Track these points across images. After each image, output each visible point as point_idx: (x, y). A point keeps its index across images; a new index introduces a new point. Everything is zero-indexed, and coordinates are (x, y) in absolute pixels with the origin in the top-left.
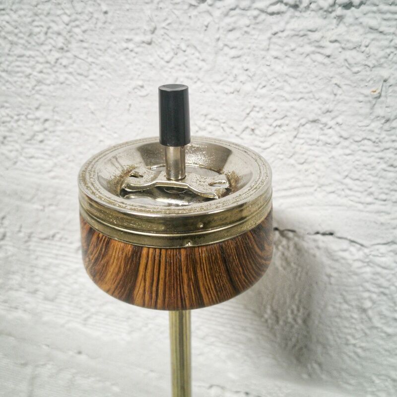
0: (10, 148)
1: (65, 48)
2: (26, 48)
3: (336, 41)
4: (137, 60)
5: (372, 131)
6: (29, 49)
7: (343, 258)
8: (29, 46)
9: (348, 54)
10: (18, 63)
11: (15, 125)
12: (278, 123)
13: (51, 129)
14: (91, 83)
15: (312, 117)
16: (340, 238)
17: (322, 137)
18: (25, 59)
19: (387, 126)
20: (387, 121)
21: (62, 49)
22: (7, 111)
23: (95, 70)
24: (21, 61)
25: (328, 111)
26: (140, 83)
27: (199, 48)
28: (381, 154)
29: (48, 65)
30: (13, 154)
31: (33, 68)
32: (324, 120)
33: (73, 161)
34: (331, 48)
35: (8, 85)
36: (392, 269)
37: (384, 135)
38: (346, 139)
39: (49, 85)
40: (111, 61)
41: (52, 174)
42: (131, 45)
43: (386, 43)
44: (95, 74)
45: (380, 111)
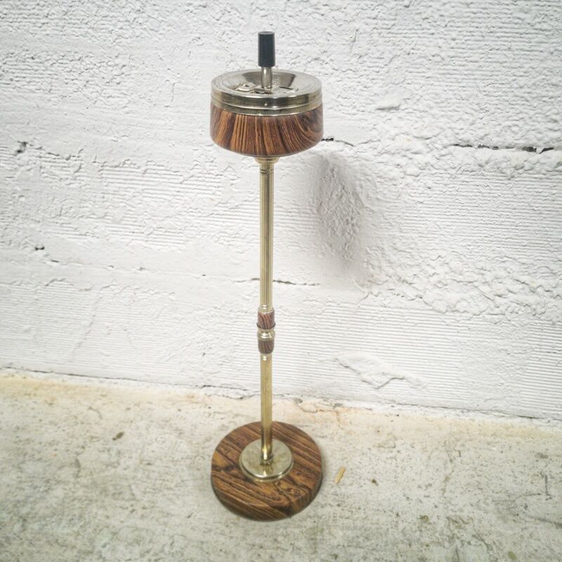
0: (91, 90)
1: (142, 11)
2: (110, 10)
3: (326, 5)
4: (195, 19)
5: (352, 64)
6: (112, 11)
7: (341, 156)
8: (113, 9)
9: (335, 14)
10: (102, 22)
11: (97, 71)
12: (293, 61)
13: (127, 73)
14: (160, 36)
15: (314, 56)
16: (337, 141)
17: (322, 70)
18: (109, 18)
19: (361, 60)
20: (360, 57)
21: (139, 11)
22: (91, 60)
23: (164, 27)
24: (106, 20)
25: (325, 52)
26: (198, 36)
27: (239, 10)
28: (358, 80)
29: (127, 23)
30: (94, 95)
31: (115, 25)
32: (322, 58)
33: (144, 98)
34: (324, 10)
35: (93, 39)
36: (372, 161)
37: (359, 66)
38: (337, 70)
39: (127, 38)
40: (176, 19)
41: (126, 109)
42: (191, 8)
43: (356, 6)
44: (164, 29)
45: (356, 50)
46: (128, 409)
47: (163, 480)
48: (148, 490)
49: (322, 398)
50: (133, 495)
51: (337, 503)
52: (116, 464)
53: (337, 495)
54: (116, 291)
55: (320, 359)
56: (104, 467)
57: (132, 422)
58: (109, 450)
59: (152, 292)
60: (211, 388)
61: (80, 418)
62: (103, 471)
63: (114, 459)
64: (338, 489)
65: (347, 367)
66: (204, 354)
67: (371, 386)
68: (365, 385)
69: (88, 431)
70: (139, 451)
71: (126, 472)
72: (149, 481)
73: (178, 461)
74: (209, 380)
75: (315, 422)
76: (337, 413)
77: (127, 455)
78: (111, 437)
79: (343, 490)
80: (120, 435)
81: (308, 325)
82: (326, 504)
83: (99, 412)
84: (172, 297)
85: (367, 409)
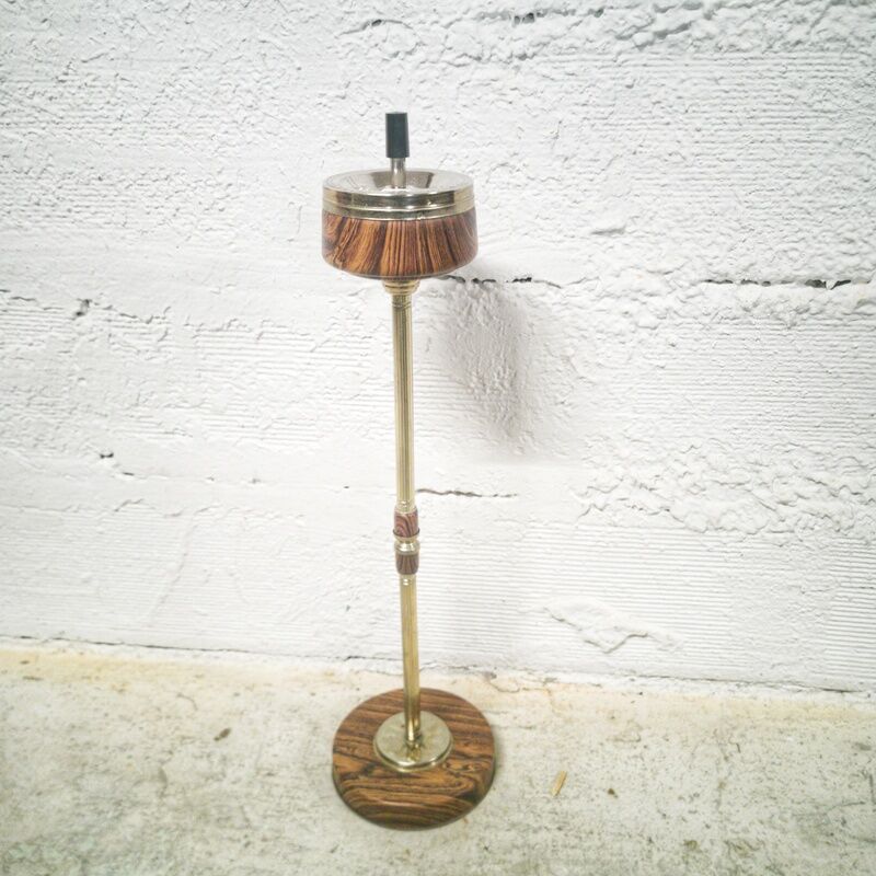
0: (184, 221)
1: (255, 107)
2: (211, 108)
3: (516, 89)
4: (330, 115)
5: (554, 170)
6: (213, 109)
7: (543, 303)
8: (213, 106)
9: (530, 100)
10: (199, 125)
11: (191, 194)
12: (470, 169)
13: (233, 195)
14: (281, 141)
15: (500, 161)
16: (537, 282)
17: (512, 180)
18: (208, 119)
19: (566, 164)
20: (566, 159)
21: (251, 107)
22: (183, 178)
23: (286, 128)
24: (204, 122)
25: (515, 154)
26: (335, 138)
27: (392, 100)
28: (565, 192)
29: (234, 125)
30: (188, 228)
31: (217, 128)
32: (512, 163)
33: (258, 229)
34: (512, 95)
35: (186, 149)
36: (587, 308)
37: (565, 172)
38: (533, 179)
39: (234, 146)
40: (304, 117)
41: (233, 246)
42: (324, 100)
43: (557, 88)
44: (286, 131)
45: (559, 150)
46: (237, 695)
47: (293, 798)
48: (269, 813)
49: (526, 669)
50: (247, 820)
51: (557, 826)
52: (220, 776)
53: (556, 814)
54: (217, 516)
55: (521, 609)
56: (202, 781)
57: (242, 713)
58: (209, 756)
59: (271, 516)
60: (361, 660)
61: (165, 709)
62: (199, 786)
63: (217, 769)
64: (557, 805)
65: (562, 620)
66: (348, 608)
67: (598, 649)
68: (589, 647)
69: (177, 728)
70: (254, 757)
71: (236, 787)
72: (271, 799)
73: (313, 768)
74: (357, 647)
75: (517, 706)
76: (550, 692)
77: (236, 762)
78: (210, 737)
79: (565, 805)
80: (225, 733)
81: (502, 558)
82: (540, 828)
83: (193, 701)
84: (300, 522)
85: (594, 685)
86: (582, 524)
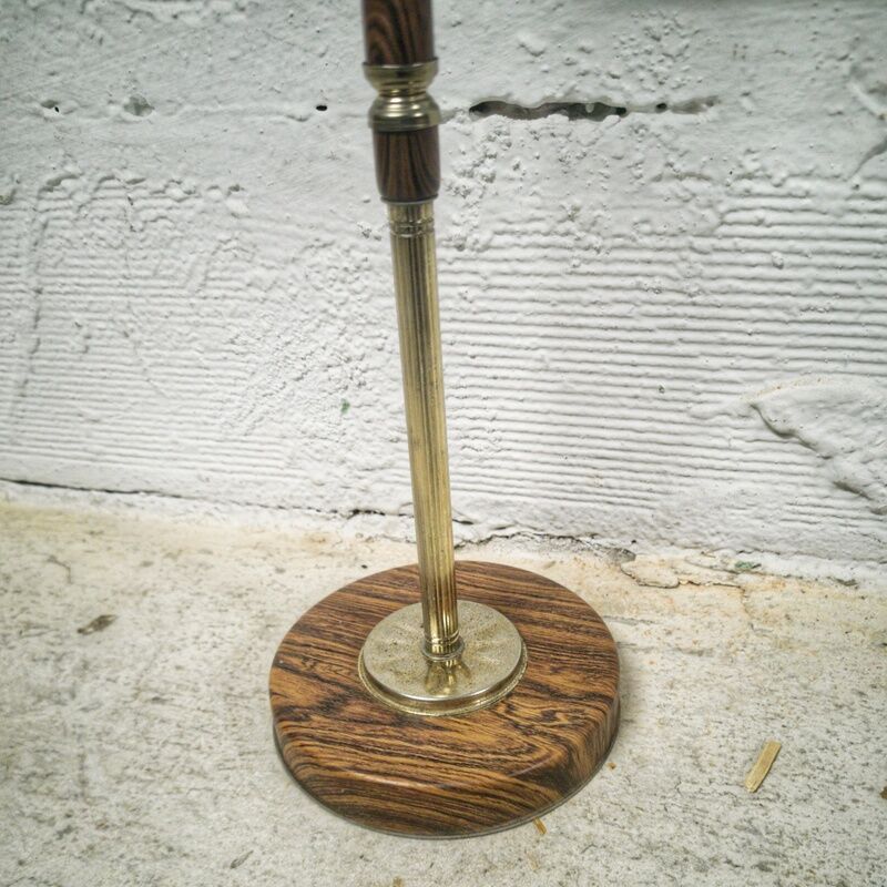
46: (146, 564)
47: (187, 747)
48: (130, 772)
49: (696, 545)
50: (84, 783)
51: (755, 859)
52: (65, 696)
53: (756, 832)
55: (696, 409)
56: (29, 701)
57: (145, 593)
58: (59, 660)
60: (376, 517)
61: (17, 580)
62: (23, 710)
63: (63, 684)
64: (756, 813)
65: (786, 435)
67: (863, 503)
68: (842, 500)
69: (24, 610)
70: (141, 666)
71: (86, 718)
72: (144, 746)
73: (242, 696)
75: (673, 612)
76: (742, 589)
77: (104, 674)
78: (73, 626)
79: (776, 815)
80: (102, 623)
81: (665, 283)
82: (714, 860)
83: (69, 569)
85: (840, 581)
86: (869, 179)
